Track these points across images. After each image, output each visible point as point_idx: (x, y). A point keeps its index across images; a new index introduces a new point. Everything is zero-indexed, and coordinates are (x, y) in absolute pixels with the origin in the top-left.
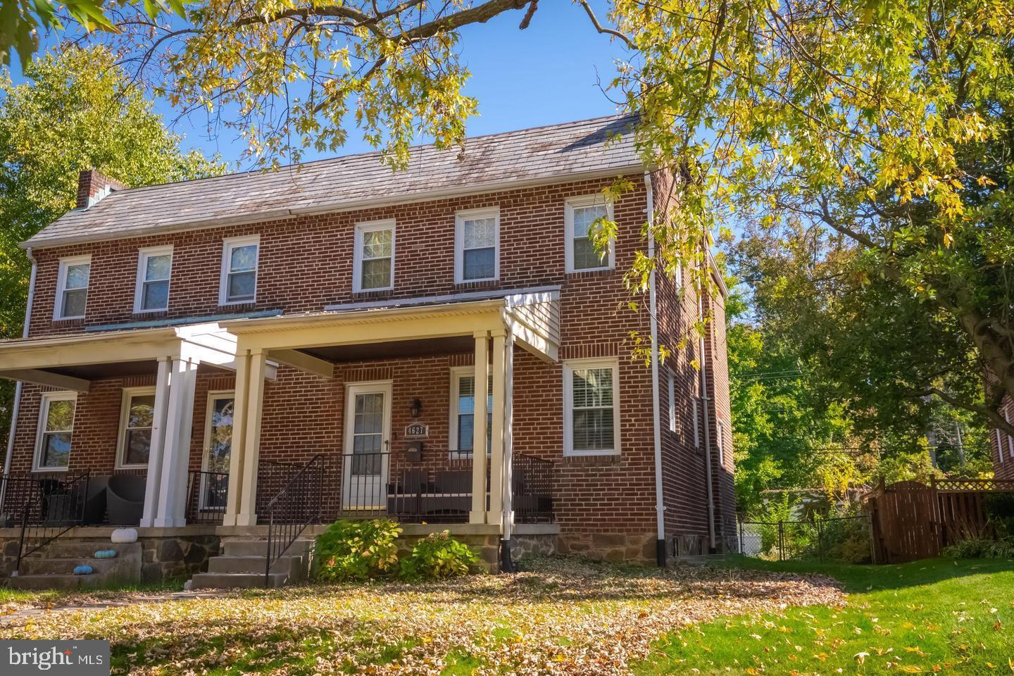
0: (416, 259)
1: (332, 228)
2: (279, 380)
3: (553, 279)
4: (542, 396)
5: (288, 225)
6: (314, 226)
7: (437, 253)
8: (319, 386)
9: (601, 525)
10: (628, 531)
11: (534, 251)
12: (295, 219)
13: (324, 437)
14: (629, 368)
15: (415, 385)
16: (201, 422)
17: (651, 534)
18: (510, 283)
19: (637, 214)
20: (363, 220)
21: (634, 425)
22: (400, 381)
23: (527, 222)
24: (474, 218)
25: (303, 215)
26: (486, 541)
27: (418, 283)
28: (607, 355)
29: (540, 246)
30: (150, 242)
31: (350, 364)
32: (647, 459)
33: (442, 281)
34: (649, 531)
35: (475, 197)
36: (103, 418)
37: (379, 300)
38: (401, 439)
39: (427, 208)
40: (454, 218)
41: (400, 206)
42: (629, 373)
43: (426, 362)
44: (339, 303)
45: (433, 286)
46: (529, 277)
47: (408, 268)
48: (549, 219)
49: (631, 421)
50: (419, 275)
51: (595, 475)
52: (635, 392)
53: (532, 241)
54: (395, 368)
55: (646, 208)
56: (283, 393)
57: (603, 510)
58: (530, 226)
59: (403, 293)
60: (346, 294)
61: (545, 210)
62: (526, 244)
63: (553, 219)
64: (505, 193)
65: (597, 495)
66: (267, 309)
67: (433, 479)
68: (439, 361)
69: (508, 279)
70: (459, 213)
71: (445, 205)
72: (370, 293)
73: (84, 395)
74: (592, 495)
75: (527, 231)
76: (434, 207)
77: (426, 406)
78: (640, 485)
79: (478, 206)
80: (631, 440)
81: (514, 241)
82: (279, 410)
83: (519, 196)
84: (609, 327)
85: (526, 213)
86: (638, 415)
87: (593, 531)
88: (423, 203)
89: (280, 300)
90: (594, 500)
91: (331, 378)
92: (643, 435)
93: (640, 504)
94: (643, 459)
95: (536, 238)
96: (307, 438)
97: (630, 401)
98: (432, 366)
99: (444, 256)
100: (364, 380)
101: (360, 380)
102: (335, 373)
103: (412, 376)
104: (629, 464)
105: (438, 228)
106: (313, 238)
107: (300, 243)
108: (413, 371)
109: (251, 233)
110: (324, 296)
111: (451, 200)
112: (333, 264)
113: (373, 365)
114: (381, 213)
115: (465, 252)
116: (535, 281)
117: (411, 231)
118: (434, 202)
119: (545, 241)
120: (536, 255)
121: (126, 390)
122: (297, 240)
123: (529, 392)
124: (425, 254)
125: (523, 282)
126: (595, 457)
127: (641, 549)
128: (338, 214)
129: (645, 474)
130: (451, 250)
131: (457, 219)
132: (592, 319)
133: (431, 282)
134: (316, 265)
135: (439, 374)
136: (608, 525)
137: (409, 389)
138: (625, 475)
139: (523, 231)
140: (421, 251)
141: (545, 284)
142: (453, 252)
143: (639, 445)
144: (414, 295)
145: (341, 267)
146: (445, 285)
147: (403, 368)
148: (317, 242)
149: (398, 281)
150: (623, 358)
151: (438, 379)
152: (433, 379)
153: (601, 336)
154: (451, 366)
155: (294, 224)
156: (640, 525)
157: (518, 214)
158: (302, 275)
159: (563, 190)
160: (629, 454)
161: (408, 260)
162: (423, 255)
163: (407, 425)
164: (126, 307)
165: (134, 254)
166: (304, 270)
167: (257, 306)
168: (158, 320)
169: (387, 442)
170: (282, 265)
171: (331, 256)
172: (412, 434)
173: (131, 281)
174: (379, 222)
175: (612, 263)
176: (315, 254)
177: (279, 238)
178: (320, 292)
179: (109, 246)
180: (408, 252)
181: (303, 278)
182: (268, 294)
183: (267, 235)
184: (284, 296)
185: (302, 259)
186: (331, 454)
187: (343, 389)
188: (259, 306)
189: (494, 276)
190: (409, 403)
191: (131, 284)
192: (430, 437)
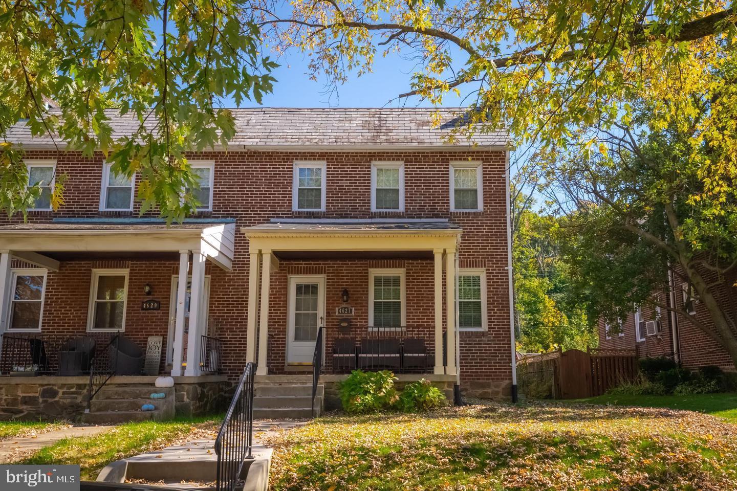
0: (342, 192)
1: (275, 162)
2: (234, 270)
3: (442, 214)
5: (239, 156)
6: (261, 159)
7: (358, 189)
9: (475, 376)
10: (493, 379)
11: (429, 195)
12: (246, 153)
14: (493, 276)
15: (344, 279)
16: (166, 298)
17: (507, 381)
18: (412, 215)
19: (498, 177)
20: (301, 159)
21: (496, 313)
22: (332, 276)
23: (424, 174)
24: (384, 167)
25: (253, 150)
26: (446, 385)
27: (344, 208)
28: (479, 267)
29: (433, 192)
31: (292, 262)
32: (505, 334)
33: (362, 209)
34: (506, 379)
35: (388, 153)
36: (74, 292)
37: (314, 218)
38: (333, 316)
40: (370, 165)
41: (331, 153)
42: (494, 279)
43: (351, 264)
44: (282, 217)
45: (356, 211)
46: (425, 211)
47: (336, 197)
48: (439, 174)
49: (494, 310)
50: (345, 203)
51: (471, 344)
52: (497, 291)
53: (428, 188)
54: (328, 267)
55: (505, 174)
56: (237, 279)
57: (477, 366)
58: (426, 177)
59: (333, 214)
60: (287, 211)
61: (436, 168)
62: (423, 189)
63: (442, 174)
64: (409, 153)
65: (472, 356)
66: (222, 217)
67: (358, 344)
68: (360, 264)
69: (410, 211)
70: (373, 162)
71: (365, 156)
72: (307, 212)
73: (55, 272)
74: (469, 356)
75: (424, 180)
76: (356, 156)
77: (352, 294)
78: (501, 350)
79: (389, 160)
80: (495, 322)
81: (415, 186)
82: (234, 292)
83: (419, 156)
84: (480, 249)
85: (423, 168)
86: (499, 307)
87: (469, 379)
88: (349, 153)
89: (233, 211)
90: (470, 359)
91: (277, 271)
92: (503, 319)
93: (501, 363)
94: (502, 334)
95: (430, 186)
97: (494, 298)
98: (356, 267)
99: (363, 192)
100: (304, 274)
101: (301, 273)
102: (280, 267)
103: (341, 273)
104: (493, 337)
105: (359, 171)
106: (259, 168)
107: (249, 171)
108: (342, 270)
109: (206, 159)
110: (269, 211)
111: (370, 153)
112: (277, 188)
113: (311, 264)
114: (316, 156)
115: (377, 189)
116: (430, 214)
117: (338, 171)
118: (357, 153)
119: (436, 189)
120: (430, 197)
121: (94, 270)
122: (246, 168)
123: (426, 288)
124: (350, 189)
125: (421, 214)
126: (472, 332)
127: (501, 390)
128: (282, 153)
129: (503, 344)
130: (368, 188)
131: (372, 167)
132: (469, 243)
133: (354, 209)
134: (263, 188)
135: (361, 273)
136: (480, 376)
137: (339, 282)
138: (490, 344)
139: (421, 180)
140: (346, 186)
141: (437, 218)
142: (370, 189)
143: (499, 325)
144: (341, 216)
145: (283, 191)
146: (365, 211)
147: (334, 267)
148: (264, 171)
149: (329, 206)
150: (489, 270)
151: (360, 276)
152: (357, 276)
153: (474, 255)
154: (370, 267)
155: (245, 156)
156: (501, 376)
157: (417, 168)
158: (251, 194)
159: (449, 156)
160: (493, 331)
161: (336, 192)
162: (348, 189)
163: (338, 307)
164: (92, 205)
165: (99, 164)
166: (253, 191)
167: (213, 214)
168: (125, 218)
169: (321, 318)
170: (234, 185)
171: (275, 183)
172: (342, 313)
173: (97, 185)
174: (313, 162)
175: (481, 207)
176: (262, 180)
177: (231, 165)
178: (266, 208)
179: (75, 155)
180: (336, 186)
181: (252, 197)
182: (223, 206)
183: (220, 162)
184: (236, 208)
185: (251, 182)
186: (278, 325)
187: (287, 279)
188: (215, 214)
189: (398, 208)
190: (340, 291)
191: (97, 188)
192: (355, 316)
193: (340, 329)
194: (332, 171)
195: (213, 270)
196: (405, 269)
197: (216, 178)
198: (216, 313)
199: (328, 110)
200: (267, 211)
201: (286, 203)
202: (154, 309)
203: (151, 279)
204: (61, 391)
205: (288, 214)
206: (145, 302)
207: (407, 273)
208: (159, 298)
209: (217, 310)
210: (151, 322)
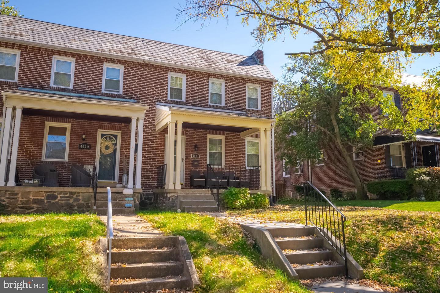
0: (194, 92)
1: (159, 71)
3: (243, 110)
4: (239, 148)
5: (139, 65)
6: (151, 68)
7: (202, 91)
8: (154, 134)
12: (143, 64)
13: (157, 155)
15: (195, 139)
16: (95, 143)
18: (229, 108)
19: (268, 94)
20: (173, 72)
22: (189, 137)
24: (214, 82)
25: (147, 63)
27: (195, 101)
28: (258, 138)
30: (61, 53)
33: (204, 102)
35: (218, 75)
36: (33, 135)
37: (180, 104)
38: (189, 158)
39: (200, 74)
40: (208, 80)
41: (189, 70)
43: (199, 131)
44: (162, 102)
46: (235, 107)
47: (191, 95)
50: (196, 98)
53: (236, 95)
54: (187, 132)
55: (271, 93)
58: (235, 90)
59: (190, 104)
60: (165, 99)
61: (240, 86)
62: (234, 96)
63: (243, 89)
64: (228, 76)
66: (128, 98)
68: (203, 131)
69: (228, 106)
70: (210, 79)
71: (207, 75)
72: (176, 101)
76: (202, 74)
77: (199, 147)
79: (218, 78)
81: (230, 94)
83: (233, 78)
85: (234, 85)
88: (198, 72)
89: (134, 96)
91: (160, 132)
96: (149, 155)
98: (201, 133)
99: (205, 93)
103: (194, 136)
105: (203, 82)
106: (150, 73)
107: (144, 74)
108: (194, 134)
109: (119, 64)
110: (155, 98)
111: (209, 73)
112: (159, 86)
114: (181, 71)
115: (211, 93)
116: (237, 109)
117: (192, 81)
118: (203, 72)
119: (240, 96)
120: (237, 100)
122: (142, 72)
124: (198, 91)
125: (233, 109)
128: (163, 67)
130: (207, 91)
133: (200, 102)
134: (152, 85)
135: (204, 136)
137: (192, 140)
139: (233, 91)
140: (196, 89)
141: (240, 111)
144: (194, 105)
145: (163, 88)
146: (205, 104)
147: (190, 132)
148: (152, 75)
149: (187, 99)
152: (202, 138)
154: (208, 134)
157: (231, 84)
159: (247, 80)
161: (191, 92)
163: (192, 153)
164: (46, 82)
165: (50, 57)
166: (146, 86)
167: (123, 96)
168: (67, 92)
169: (183, 159)
170: (136, 81)
171: (158, 83)
172: (194, 157)
173: (49, 70)
174: (179, 74)
175: (259, 108)
176: (151, 80)
177: (134, 69)
178: (154, 96)
179: (34, 49)
180: (192, 89)
181: (146, 89)
182: (129, 92)
183: (128, 67)
184: (137, 94)
185: (145, 81)
186: (160, 162)
187: (164, 137)
188: (124, 96)
189: (221, 104)
190: (193, 145)
191: (49, 72)
192: (201, 159)
193: (193, 165)
194: (189, 80)
195: (123, 128)
196: (224, 136)
197: (125, 75)
198: (125, 153)
199: (177, 46)
200: (154, 98)
201: (164, 95)
202: (87, 149)
203: (85, 131)
204: (59, 196)
205: (166, 101)
206: (81, 144)
207: (226, 138)
208: (89, 142)
209: (125, 152)
210: (85, 157)
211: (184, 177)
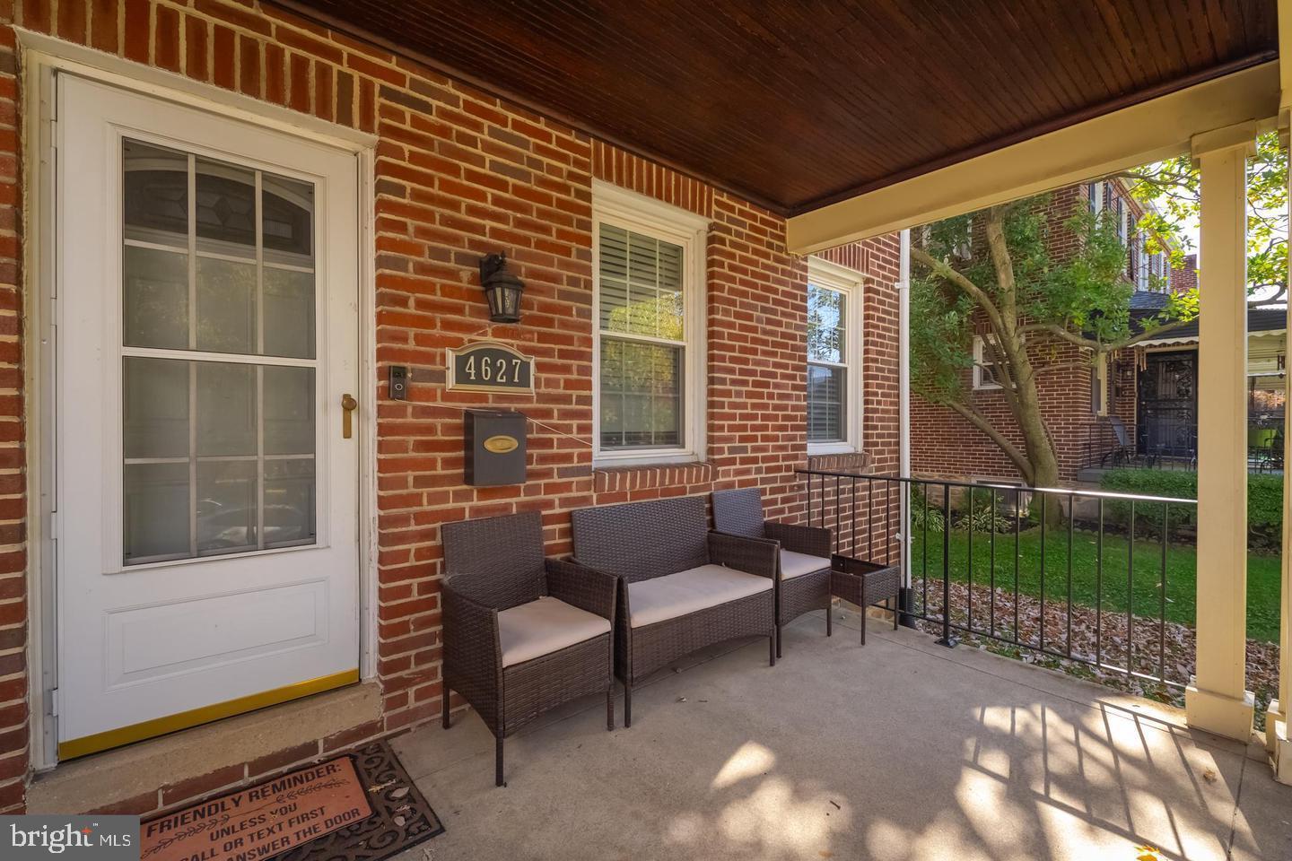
4: (780, 323)
14: (878, 301)
21: (881, 402)
22: (412, 157)
32: (891, 459)
38: (430, 395)
42: (878, 310)
43: (517, 124)
49: (877, 395)
52: (883, 345)
54: (388, 95)
78: (885, 503)
80: (877, 427)
86: (884, 387)
92: (888, 419)
93: (884, 535)
94: (887, 461)
97: (878, 361)
98: (538, 148)
104: (876, 468)
108: (472, 142)
126: (840, 456)
135: (564, 189)
137: (453, 205)
143: (884, 436)
147: (423, 104)
150: (868, 280)
151: (561, 203)
152: (546, 199)
154: (598, 174)
160: (875, 452)
163: (455, 344)
169: (349, 405)
172: (479, 381)
190: (461, 259)
192: (542, 398)
193: (471, 468)
196: (705, 222)
207: (711, 237)
211: (373, 602)
